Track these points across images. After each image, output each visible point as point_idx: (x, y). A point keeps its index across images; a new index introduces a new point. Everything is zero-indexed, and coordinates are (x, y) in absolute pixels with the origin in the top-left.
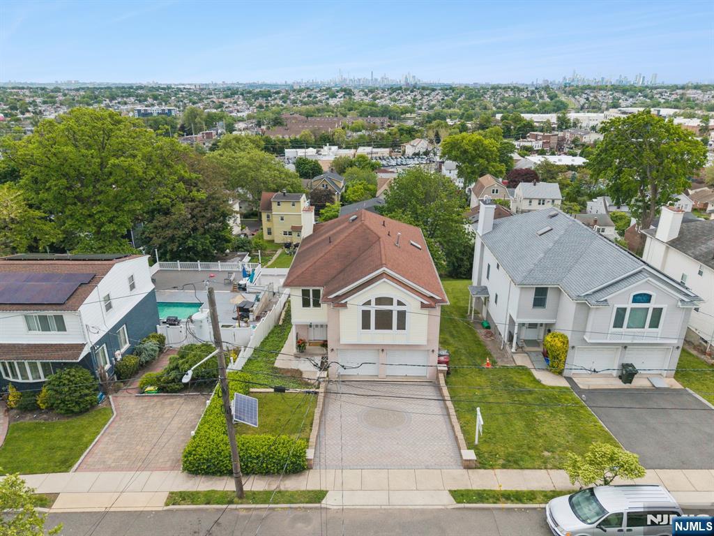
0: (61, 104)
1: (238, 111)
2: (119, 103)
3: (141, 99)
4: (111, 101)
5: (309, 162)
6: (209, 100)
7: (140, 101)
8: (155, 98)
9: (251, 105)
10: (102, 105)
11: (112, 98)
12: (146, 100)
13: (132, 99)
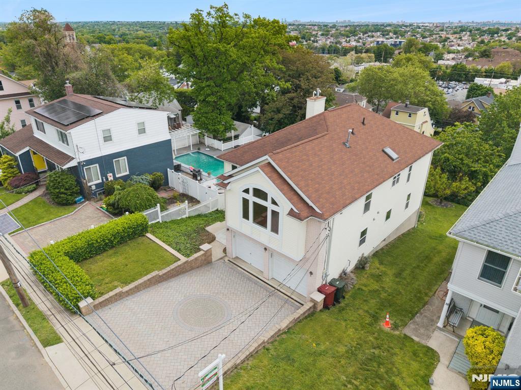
0: (331, 36)
1: (459, 46)
2: (368, 36)
3: (385, 34)
4: (363, 35)
5: (483, 88)
6: (438, 35)
7: (383, 35)
8: (395, 33)
9: (473, 40)
10: (357, 38)
11: (365, 33)
12: (388, 34)
13: (379, 34)
